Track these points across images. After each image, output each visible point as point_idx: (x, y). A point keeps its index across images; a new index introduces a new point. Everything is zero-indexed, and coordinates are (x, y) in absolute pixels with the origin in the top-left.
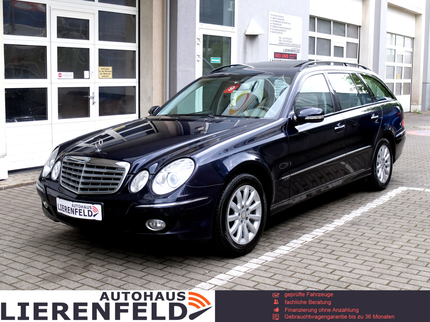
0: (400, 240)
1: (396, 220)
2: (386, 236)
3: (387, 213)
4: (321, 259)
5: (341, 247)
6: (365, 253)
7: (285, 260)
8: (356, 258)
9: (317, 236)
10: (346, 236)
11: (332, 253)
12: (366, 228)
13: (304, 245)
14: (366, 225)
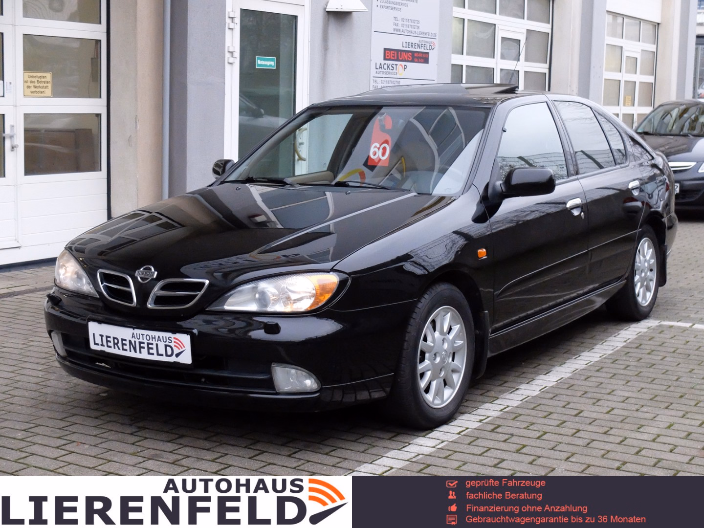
0: (654, 425)
1: (643, 385)
2: (624, 417)
3: (622, 372)
4: (500, 462)
5: (538, 438)
6: (586, 451)
7: (429, 466)
8: (571, 459)
9: (488, 417)
10: (545, 417)
11: (522, 451)
12: (583, 400)
13: (464, 435)
14: (585, 396)
